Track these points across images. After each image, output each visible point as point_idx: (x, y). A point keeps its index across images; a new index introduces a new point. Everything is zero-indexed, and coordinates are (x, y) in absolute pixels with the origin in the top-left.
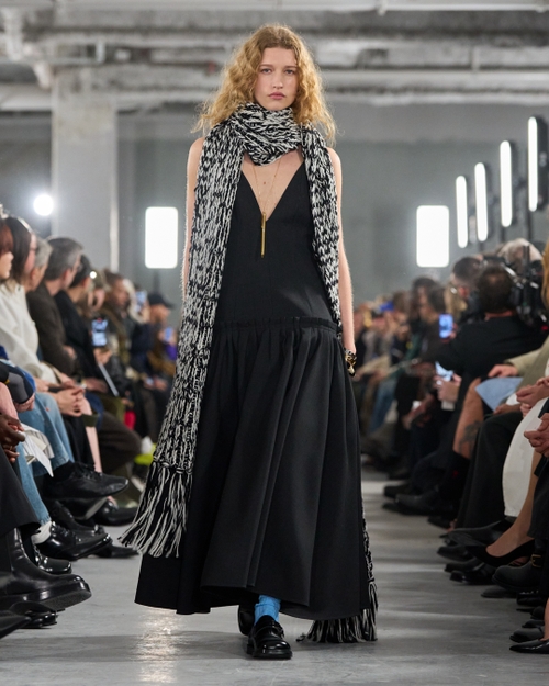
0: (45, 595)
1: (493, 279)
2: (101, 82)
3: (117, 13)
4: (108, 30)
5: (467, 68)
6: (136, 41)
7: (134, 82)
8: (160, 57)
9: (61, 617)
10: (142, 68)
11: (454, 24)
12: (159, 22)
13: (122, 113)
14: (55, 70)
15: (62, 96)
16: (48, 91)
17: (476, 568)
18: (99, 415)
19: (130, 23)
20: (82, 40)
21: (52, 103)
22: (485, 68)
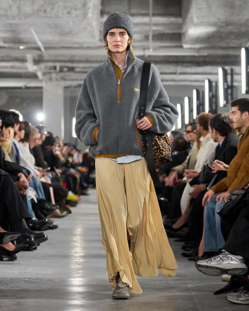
0: (33, 239)
1: (180, 141)
2: (59, 78)
3: (63, 56)
4: (60, 61)
5: (175, 73)
6: (69, 65)
7: (69, 78)
8: (77, 70)
9: (39, 248)
10: (71, 74)
11: (171, 59)
12: (76, 59)
13: (66, 88)
14: (44, 74)
15: (46, 82)
16: (42, 81)
17: (172, 232)
18: (54, 183)
19: (67, 59)
20: (52, 64)
21: (43, 84)
22: (181, 74)
